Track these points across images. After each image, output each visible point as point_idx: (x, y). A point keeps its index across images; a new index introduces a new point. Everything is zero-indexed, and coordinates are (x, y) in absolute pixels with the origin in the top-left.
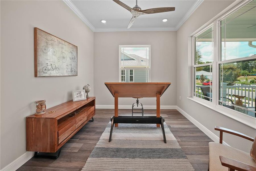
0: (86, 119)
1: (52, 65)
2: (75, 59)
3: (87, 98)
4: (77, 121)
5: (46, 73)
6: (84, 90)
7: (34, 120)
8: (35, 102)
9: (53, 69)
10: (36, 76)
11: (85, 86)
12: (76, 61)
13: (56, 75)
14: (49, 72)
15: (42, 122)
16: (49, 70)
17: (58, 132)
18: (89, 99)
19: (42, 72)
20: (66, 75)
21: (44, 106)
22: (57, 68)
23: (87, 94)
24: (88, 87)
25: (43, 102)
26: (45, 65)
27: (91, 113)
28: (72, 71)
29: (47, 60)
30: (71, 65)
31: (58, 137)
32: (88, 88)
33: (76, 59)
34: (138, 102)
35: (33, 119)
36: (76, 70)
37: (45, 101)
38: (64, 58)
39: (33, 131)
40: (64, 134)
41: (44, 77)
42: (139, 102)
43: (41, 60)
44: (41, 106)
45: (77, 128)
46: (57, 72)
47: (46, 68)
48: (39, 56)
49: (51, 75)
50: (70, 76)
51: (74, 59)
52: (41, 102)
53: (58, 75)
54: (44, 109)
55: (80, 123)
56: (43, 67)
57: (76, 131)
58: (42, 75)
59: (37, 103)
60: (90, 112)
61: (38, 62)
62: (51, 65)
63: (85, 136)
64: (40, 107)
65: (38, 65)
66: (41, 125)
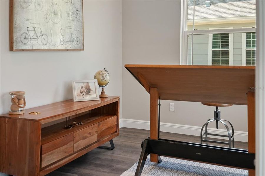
0: (96, 140)
1: (36, 29)
2: (78, 14)
3: (102, 97)
4: (77, 138)
5: (26, 44)
6: (96, 81)
7: (8, 121)
8: (10, 92)
9: (37, 36)
10: (11, 49)
11: (99, 73)
12: (81, 19)
13: (42, 47)
14: (30, 43)
15: (19, 125)
16: (30, 39)
17: (41, 146)
18: (106, 100)
19: (20, 42)
20: (61, 47)
21: (22, 101)
22: (44, 34)
23: (103, 89)
24: (104, 75)
25: (21, 94)
26: (24, 30)
27: (107, 129)
28: (73, 41)
29: (28, 20)
30: (70, 27)
31: (41, 154)
32: (103, 77)
33: (81, 14)
34: (217, 115)
35: (7, 119)
36: (81, 38)
37: (25, 93)
38: (55, 14)
39: (6, 139)
40: (51, 154)
41: (23, 50)
42: (222, 116)
43: (18, 22)
44: (19, 100)
45: (75, 150)
46: (44, 43)
47: (25, 34)
48: (15, 15)
49: (34, 48)
50: (68, 50)
51: (76, 14)
52: (18, 94)
53: (46, 48)
54: (22, 106)
55: (82, 143)
56: (22, 33)
57: (73, 156)
58: (20, 48)
59: (12, 94)
60: (106, 127)
61: (14, 25)
62: (33, 29)
63: (91, 171)
64: (17, 101)
65: (14, 30)
66: (17, 130)
